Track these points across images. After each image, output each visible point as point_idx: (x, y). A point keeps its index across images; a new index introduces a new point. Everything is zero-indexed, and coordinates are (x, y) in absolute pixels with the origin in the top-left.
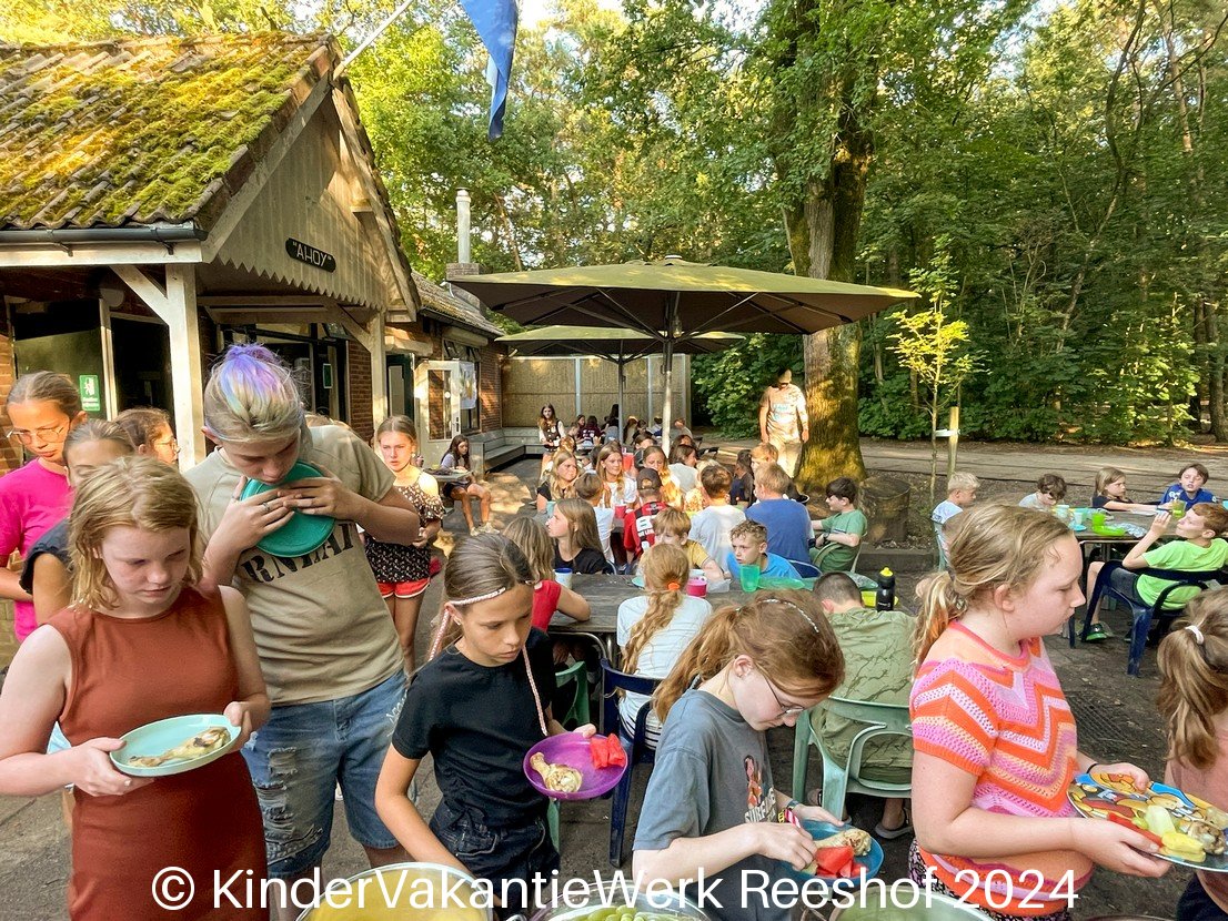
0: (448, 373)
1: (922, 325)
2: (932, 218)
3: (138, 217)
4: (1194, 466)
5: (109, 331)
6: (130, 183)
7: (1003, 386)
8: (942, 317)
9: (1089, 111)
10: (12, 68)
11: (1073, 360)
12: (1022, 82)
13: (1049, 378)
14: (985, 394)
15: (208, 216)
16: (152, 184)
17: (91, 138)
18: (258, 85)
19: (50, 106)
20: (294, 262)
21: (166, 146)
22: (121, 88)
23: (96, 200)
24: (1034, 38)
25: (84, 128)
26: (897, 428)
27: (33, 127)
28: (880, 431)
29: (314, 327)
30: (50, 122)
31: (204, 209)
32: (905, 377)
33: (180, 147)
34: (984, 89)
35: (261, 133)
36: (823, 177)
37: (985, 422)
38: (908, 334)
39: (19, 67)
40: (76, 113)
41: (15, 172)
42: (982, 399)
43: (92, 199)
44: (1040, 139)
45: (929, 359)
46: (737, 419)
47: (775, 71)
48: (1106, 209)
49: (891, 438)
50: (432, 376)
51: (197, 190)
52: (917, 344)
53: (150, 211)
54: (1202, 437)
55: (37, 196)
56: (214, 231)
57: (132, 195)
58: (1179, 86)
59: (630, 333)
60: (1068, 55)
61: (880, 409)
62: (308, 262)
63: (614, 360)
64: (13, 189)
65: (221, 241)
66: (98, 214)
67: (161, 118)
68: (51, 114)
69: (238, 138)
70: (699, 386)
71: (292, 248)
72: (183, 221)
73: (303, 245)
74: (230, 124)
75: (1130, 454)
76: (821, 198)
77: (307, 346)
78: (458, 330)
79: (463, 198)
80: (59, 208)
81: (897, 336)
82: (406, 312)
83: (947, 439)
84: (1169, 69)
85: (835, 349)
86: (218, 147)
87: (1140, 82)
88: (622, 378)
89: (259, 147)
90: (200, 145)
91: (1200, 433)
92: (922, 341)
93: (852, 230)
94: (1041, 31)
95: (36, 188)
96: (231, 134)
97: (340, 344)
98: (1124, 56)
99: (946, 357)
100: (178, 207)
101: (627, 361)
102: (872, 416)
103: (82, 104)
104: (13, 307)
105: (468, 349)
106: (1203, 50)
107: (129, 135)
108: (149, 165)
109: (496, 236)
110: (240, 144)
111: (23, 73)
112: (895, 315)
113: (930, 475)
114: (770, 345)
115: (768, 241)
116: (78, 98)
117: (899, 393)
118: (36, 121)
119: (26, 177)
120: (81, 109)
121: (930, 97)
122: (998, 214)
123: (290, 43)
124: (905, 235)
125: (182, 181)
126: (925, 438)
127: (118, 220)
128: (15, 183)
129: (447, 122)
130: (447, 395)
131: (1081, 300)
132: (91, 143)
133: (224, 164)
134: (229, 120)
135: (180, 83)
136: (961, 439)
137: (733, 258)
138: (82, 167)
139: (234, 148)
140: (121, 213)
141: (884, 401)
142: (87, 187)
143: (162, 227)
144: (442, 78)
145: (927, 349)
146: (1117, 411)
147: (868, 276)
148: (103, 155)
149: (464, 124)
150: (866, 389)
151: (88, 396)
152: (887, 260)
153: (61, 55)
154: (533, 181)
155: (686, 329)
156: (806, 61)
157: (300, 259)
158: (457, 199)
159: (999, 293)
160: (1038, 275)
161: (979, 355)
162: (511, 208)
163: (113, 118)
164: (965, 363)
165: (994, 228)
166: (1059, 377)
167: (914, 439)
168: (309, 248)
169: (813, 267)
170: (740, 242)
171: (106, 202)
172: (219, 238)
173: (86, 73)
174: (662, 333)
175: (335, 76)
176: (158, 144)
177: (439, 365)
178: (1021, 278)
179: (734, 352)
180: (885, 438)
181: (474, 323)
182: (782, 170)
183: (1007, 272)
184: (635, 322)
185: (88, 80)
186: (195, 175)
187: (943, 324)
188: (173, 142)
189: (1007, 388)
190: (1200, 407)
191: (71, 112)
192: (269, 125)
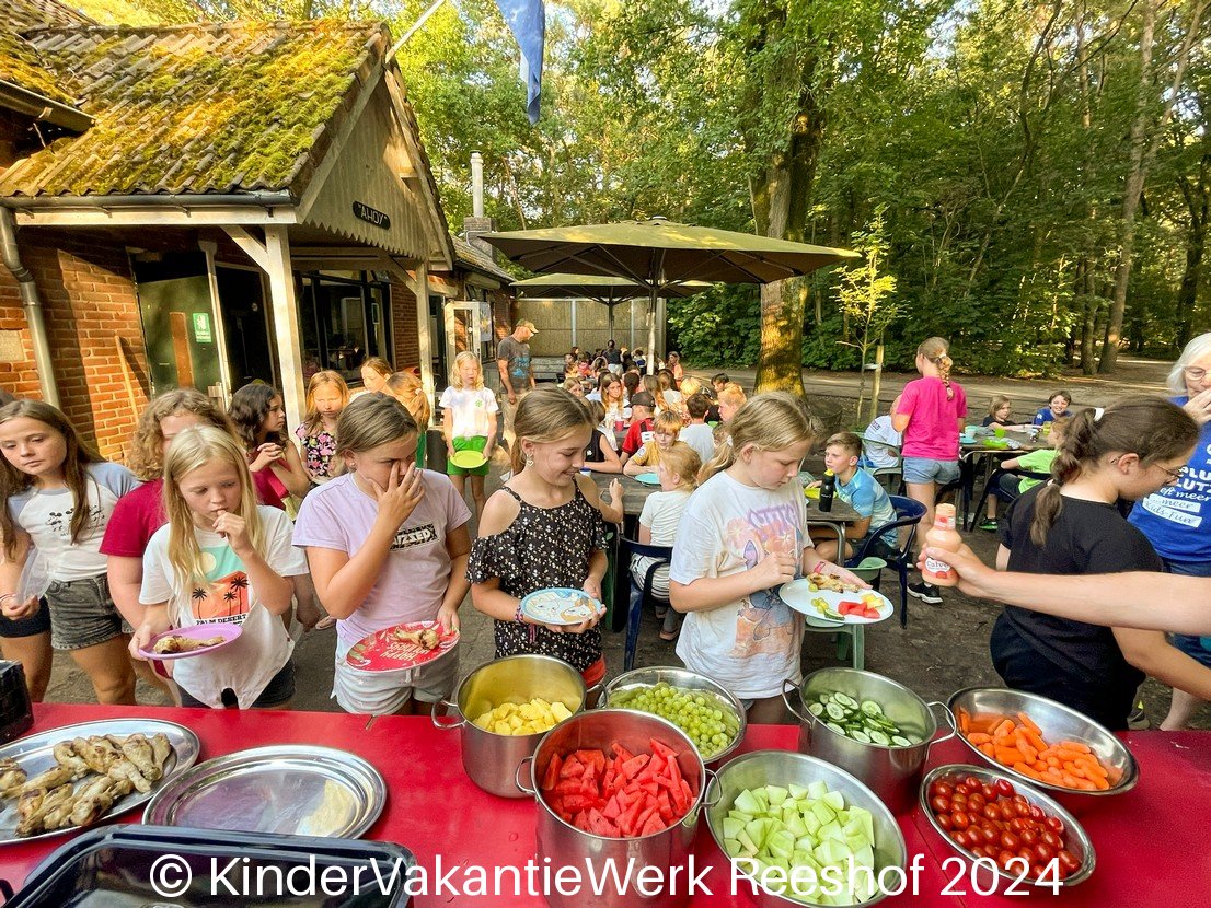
0: (470, 312)
1: (859, 279)
2: (869, 182)
3: (243, 185)
4: (1062, 393)
5: (215, 277)
6: (232, 156)
7: (918, 328)
8: (876, 272)
9: (1007, 90)
10: (114, 48)
11: (975, 306)
12: (952, 63)
13: (955, 321)
14: (903, 333)
15: (299, 185)
16: (251, 157)
17: (193, 115)
18: (327, 68)
19: (153, 85)
20: (359, 221)
21: (258, 123)
22: (211, 69)
23: (205, 169)
24: (965, 23)
25: (185, 105)
26: (830, 361)
27: (143, 103)
28: (817, 363)
29: (364, 274)
30: (155, 99)
31: (296, 179)
32: (839, 319)
33: (269, 124)
34: (919, 69)
35: (334, 113)
36: (784, 150)
37: (902, 356)
38: (847, 285)
39: (120, 47)
40: (176, 91)
41: (135, 143)
42: (900, 338)
43: (203, 170)
44: (963, 114)
45: (863, 306)
46: (701, 352)
47: (748, 53)
48: (1014, 178)
49: (825, 368)
50: (459, 314)
51: (288, 162)
52: (854, 294)
53: (252, 181)
54: (1073, 370)
55: (156, 165)
56: (304, 198)
57: (235, 166)
58: (1084, 69)
59: (620, 281)
60: (995, 38)
61: (818, 345)
62: (370, 221)
63: (605, 303)
64: (136, 159)
65: (309, 205)
66: (210, 182)
67: (249, 97)
68: (155, 91)
69: (315, 118)
70: (672, 324)
71: (357, 209)
72: (281, 189)
73: (366, 207)
74: (308, 104)
75: (1015, 384)
76: (781, 166)
77: (359, 289)
78: (478, 276)
79: (477, 161)
80: (177, 176)
81: (839, 287)
82: (445, 263)
83: (873, 370)
84: (1078, 53)
85: (787, 295)
86: (301, 124)
87: (1051, 64)
88: (611, 317)
89: (332, 125)
90: (285, 123)
91: (1072, 367)
92: (858, 292)
93: (805, 195)
94: (972, 17)
95: (155, 158)
96: (310, 112)
97: (384, 287)
98: (1041, 41)
99: (877, 305)
100: (275, 177)
101: (617, 303)
102: (811, 350)
103: (180, 83)
104: (134, 256)
105: (485, 291)
106: (1107, 38)
107: (225, 113)
108: (246, 140)
109: (502, 193)
110: (319, 122)
111: (124, 53)
112: (838, 270)
113: (858, 399)
114: (731, 291)
115: (733, 201)
116: (175, 77)
117: (834, 332)
118: (144, 98)
119: (145, 149)
120: (180, 88)
121: (875, 77)
122: (924, 180)
123: (349, 29)
124: (846, 198)
125: (275, 155)
126: (855, 369)
127: (227, 187)
128: (137, 153)
129: (462, 92)
130: (470, 330)
131: (986, 256)
132: (194, 119)
133: (308, 140)
134: (306, 100)
135: (261, 65)
136: (885, 370)
137: (702, 216)
138: (190, 140)
139: (313, 126)
140: (228, 182)
141: (821, 339)
142: (196, 158)
143: (264, 194)
144: (458, 50)
145: (862, 298)
146: (1008, 348)
147: (813, 233)
148: (205, 129)
149: (476, 93)
150: (808, 329)
151: (201, 330)
152: (830, 219)
153: (153, 36)
154: (537, 145)
155: (671, 279)
156: (774, 46)
157: (364, 219)
158: (472, 161)
159: (919, 250)
160: (953, 235)
161: (903, 304)
162: (514, 168)
163: (209, 97)
164: (893, 310)
165: (920, 193)
166: (963, 320)
167: (843, 370)
168: (370, 209)
169: (771, 226)
170: (708, 201)
171: (215, 172)
172: (309, 202)
173: (179, 53)
174: (649, 281)
175: (387, 61)
176: (251, 121)
177: (463, 305)
178: (939, 237)
179: (701, 296)
180: (821, 368)
181: (490, 269)
182: (750, 143)
183: (927, 231)
184: (627, 271)
185: (182, 61)
186: (285, 149)
187: (876, 278)
188: (263, 119)
189: (921, 329)
190: (1074, 346)
191: (172, 90)
192: (340, 105)
